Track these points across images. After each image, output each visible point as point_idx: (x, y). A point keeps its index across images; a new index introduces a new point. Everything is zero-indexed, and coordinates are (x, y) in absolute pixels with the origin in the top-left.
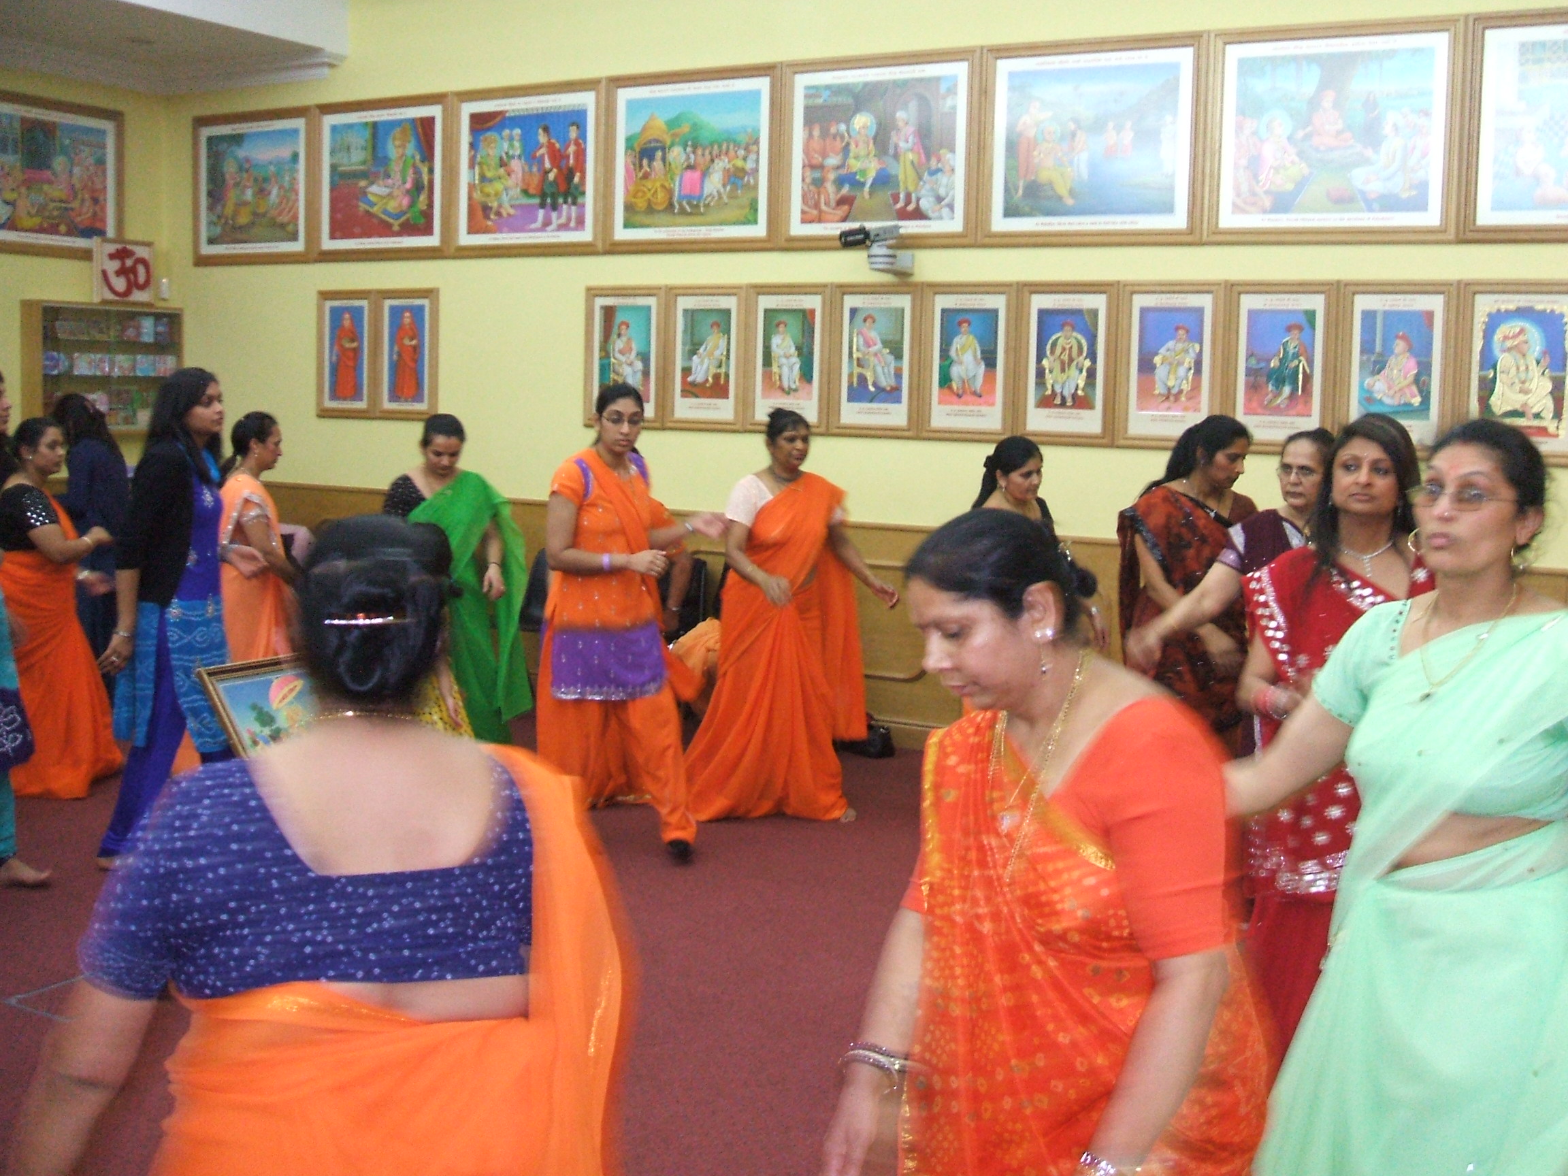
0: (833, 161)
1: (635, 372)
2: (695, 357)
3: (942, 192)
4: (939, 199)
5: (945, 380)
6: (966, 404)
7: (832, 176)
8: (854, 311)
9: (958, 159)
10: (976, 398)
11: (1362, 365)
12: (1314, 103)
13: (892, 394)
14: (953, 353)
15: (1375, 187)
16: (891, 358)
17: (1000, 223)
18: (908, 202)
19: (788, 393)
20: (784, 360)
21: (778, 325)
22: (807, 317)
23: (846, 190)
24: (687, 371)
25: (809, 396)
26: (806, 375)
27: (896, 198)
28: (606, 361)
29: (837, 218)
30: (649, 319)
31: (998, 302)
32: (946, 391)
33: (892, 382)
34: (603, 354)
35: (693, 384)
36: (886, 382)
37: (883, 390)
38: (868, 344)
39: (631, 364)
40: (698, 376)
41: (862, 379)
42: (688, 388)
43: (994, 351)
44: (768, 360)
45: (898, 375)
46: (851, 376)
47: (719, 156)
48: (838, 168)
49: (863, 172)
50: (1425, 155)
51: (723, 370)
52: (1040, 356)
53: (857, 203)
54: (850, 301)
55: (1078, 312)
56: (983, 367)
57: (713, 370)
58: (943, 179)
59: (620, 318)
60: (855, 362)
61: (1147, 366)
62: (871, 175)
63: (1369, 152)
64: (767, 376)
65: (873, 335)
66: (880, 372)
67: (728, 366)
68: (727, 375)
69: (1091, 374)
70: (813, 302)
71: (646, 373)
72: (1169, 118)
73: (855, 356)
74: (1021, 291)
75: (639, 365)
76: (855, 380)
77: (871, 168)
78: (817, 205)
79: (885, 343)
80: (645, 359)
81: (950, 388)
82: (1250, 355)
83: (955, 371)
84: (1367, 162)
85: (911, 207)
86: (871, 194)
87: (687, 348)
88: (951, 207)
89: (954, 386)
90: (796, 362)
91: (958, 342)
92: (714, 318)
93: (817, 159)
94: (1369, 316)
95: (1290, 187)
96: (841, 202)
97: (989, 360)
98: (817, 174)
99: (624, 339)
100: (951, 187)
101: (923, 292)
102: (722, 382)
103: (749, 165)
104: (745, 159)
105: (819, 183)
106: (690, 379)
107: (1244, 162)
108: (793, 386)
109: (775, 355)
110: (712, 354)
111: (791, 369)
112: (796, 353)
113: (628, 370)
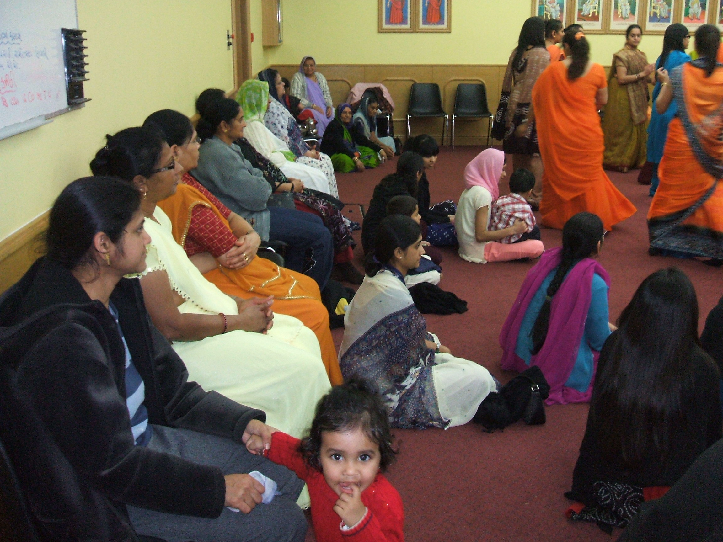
1: (556, 11)
2: (584, 5)
5: (687, 14)
6: (694, 22)
10: (697, 20)
13: (666, 19)
14: (690, 4)
16: (667, 6)
19: (625, 19)
20: (623, 7)
24: (580, 11)
26: (633, 12)
28: (542, 6)
32: (687, 18)
33: (667, 15)
34: (541, 3)
35: (583, 16)
36: (664, 15)
37: (663, 18)
39: (554, 8)
40: (585, 12)
41: (655, 14)
42: (580, 17)
43: (705, 4)
44: (616, 7)
45: (669, 12)
46: (650, 13)
51: (596, 10)
56: (701, 9)
57: (592, 11)
60: (652, 7)
64: (616, 13)
66: (662, 11)
67: (599, 8)
68: (598, 12)
71: (561, 11)
73: (652, 5)
75: (558, 8)
76: (652, 14)
80: (561, 6)
81: (688, 17)
83: (691, 11)
89: (690, 17)
90: (628, 7)
97: (703, 6)
102: (596, 15)
106: (581, 14)
108: (627, 16)
109: (619, 4)
110: (592, 4)
111: (626, 10)
112: (628, 4)
113: (553, 10)
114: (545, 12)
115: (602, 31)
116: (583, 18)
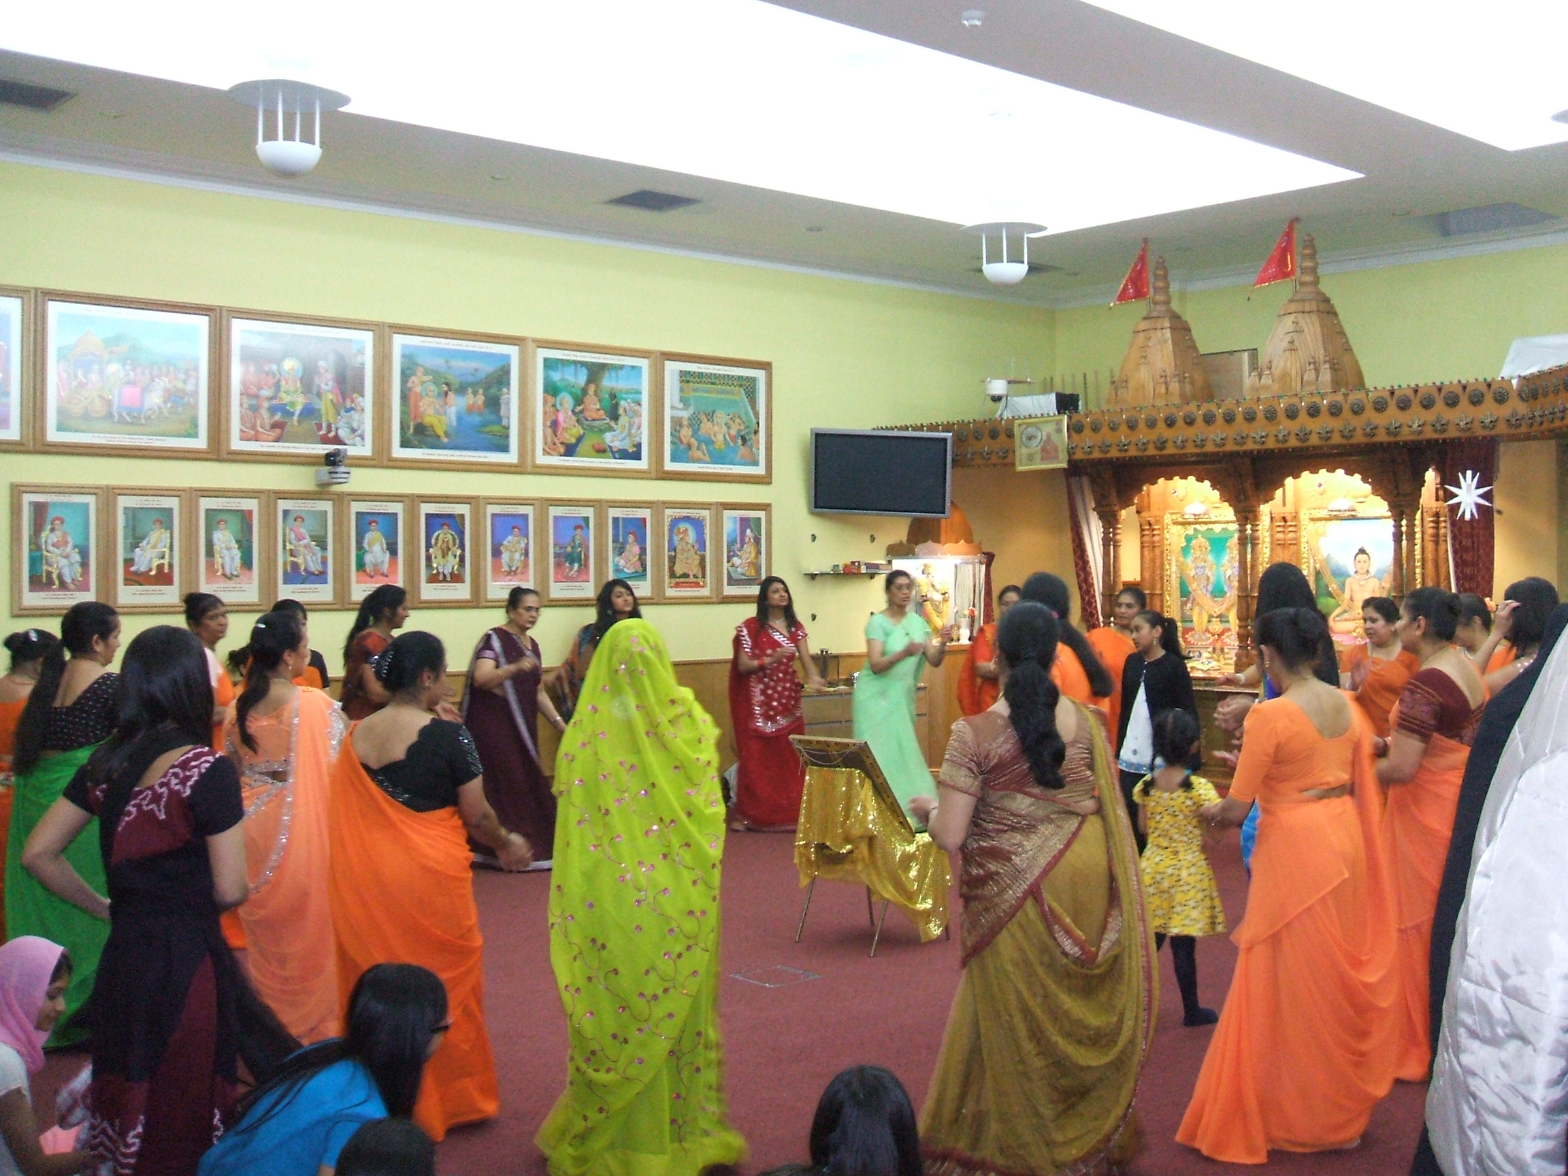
0: (266, 393)
1: (72, 564)
2: (137, 550)
3: (355, 425)
4: (353, 431)
5: (361, 565)
7: (266, 404)
8: (286, 513)
9: (367, 401)
10: (384, 578)
11: (614, 549)
12: (585, 391)
13: (320, 577)
14: (365, 545)
15: (617, 445)
16: (317, 549)
17: (398, 452)
18: (329, 430)
19: (230, 579)
20: (225, 552)
21: (219, 523)
22: (246, 516)
23: (278, 417)
24: (129, 562)
25: (250, 582)
26: (247, 563)
27: (319, 427)
28: (38, 554)
29: (271, 438)
30: (87, 517)
31: (397, 508)
32: (361, 573)
33: (320, 568)
34: (34, 547)
35: (136, 573)
36: (315, 567)
37: (313, 574)
38: (300, 538)
39: (67, 557)
40: (141, 565)
41: (295, 566)
43: (396, 543)
44: (210, 552)
45: (324, 561)
46: (285, 563)
47: (159, 377)
48: (271, 398)
49: (293, 404)
50: (639, 428)
51: (166, 561)
52: (428, 546)
53: (288, 427)
54: (283, 505)
55: (451, 516)
56: (388, 554)
57: (156, 563)
58: (355, 416)
59: (52, 513)
60: (288, 553)
61: (497, 553)
62: (298, 408)
63: (613, 424)
64: (210, 566)
65: (303, 530)
66: (309, 560)
67: (171, 556)
68: (171, 566)
69: (462, 559)
70: (251, 504)
71: (85, 565)
72: (505, 390)
73: (288, 548)
74: (413, 501)
75: (76, 557)
76: (289, 568)
77: (300, 402)
78: (253, 427)
79: (313, 538)
80: (84, 553)
81: (364, 571)
82: (555, 545)
83: (368, 558)
84: (611, 429)
85: (331, 435)
86: (299, 422)
87: (130, 540)
88: (362, 436)
89: (368, 570)
90: (237, 554)
91: (368, 536)
92: (156, 516)
93: (254, 390)
94: (616, 520)
95: (573, 441)
96: (275, 425)
97: (392, 549)
98: (254, 402)
99: (59, 533)
100: (362, 423)
101: (341, 500)
102: (166, 571)
103: (189, 387)
104: (185, 382)
105: (255, 409)
106: (132, 569)
107: (549, 423)
108: (235, 573)
109: (217, 548)
110: (155, 547)
111: (232, 559)
112: (236, 546)
113: (63, 562)
114: (45, 567)
116: (135, 578)
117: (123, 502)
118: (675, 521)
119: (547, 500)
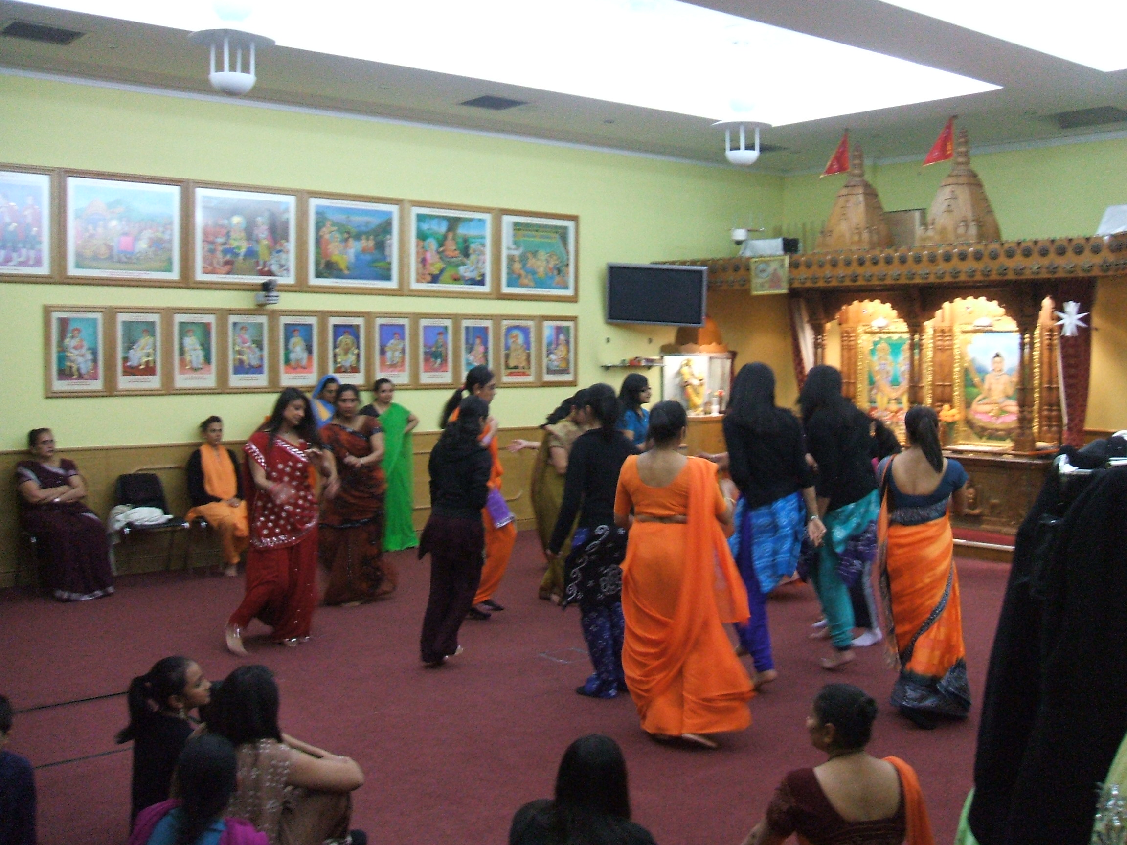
0: (220, 240)
1: (86, 361)
2: (131, 351)
3: (283, 262)
4: (282, 266)
5: (287, 361)
6: (297, 372)
7: (220, 248)
8: (235, 324)
9: (291, 245)
10: (302, 370)
12: (445, 237)
13: (258, 369)
14: (291, 347)
15: (468, 275)
16: (257, 350)
17: (314, 281)
18: (264, 266)
19: (196, 371)
20: (193, 352)
21: (188, 331)
22: (206, 327)
23: (228, 257)
24: (126, 359)
25: (209, 372)
26: (207, 360)
27: (257, 263)
29: (224, 272)
30: (96, 328)
31: (312, 321)
33: (258, 363)
35: (131, 367)
36: (255, 362)
37: (254, 367)
38: (244, 342)
39: (83, 356)
40: (133, 362)
41: (241, 362)
42: (128, 370)
44: (182, 352)
45: (261, 359)
47: (145, 229)
48: (225, 244)
49: (239, 248)
50: (484, 262)
51: (151, 359)
52: (335, 347)
53: (236, 264)
54: (233, 319)
55: (350, 326)
56: (306, 353)
57: (145, 359)
58: (283, 256)
59: (72, 326)
61: (383, 352)
62: (243, 251)
63: (465, 260)
64: (183, 362)
65: (246, 337)
66: (250, 357)
68: (154, 362)
69: (358, 355)
70: (210, 319)
71: (95, 361)
72: (389, 237)
73: (236, 349)
74: (323, 316)
75: (89, 356)
77: (244, 247)
78: (211, 264)
79: (254, 342)
80: (94, 353)
81: (290, 365)
82: (425, 346)
83: (292, 356)
84: (463, 264)
85: (266, 269)
86: (244, 260)
87: (126, 345)
88: (287, 270)
89: (292, 363)
90: (201, 353)
91: (293, 340)
92: (144, 327)
93: (211, 238)
94: (467, 328)
95: (437, 272)
96: (227, 263)
97: (309, 349)
98: (211, 247)
99: (76, 339)
100: (287, 260)
101: (274, 315)
103: (166, 237)
104: (163, 232)
105: (212, 251)
106: (129, 364)
107: (420, 260)
108: (199, 367)
109: (186, 349)
110: (143, 349)
111: (197, 357)
112: (201, 347)
113: (80, 359)
114: (68, 363)
115: (162, 390)
116: (131, 370)
117: (122, 318)
118: (510, 329)
119: (419, 314)
